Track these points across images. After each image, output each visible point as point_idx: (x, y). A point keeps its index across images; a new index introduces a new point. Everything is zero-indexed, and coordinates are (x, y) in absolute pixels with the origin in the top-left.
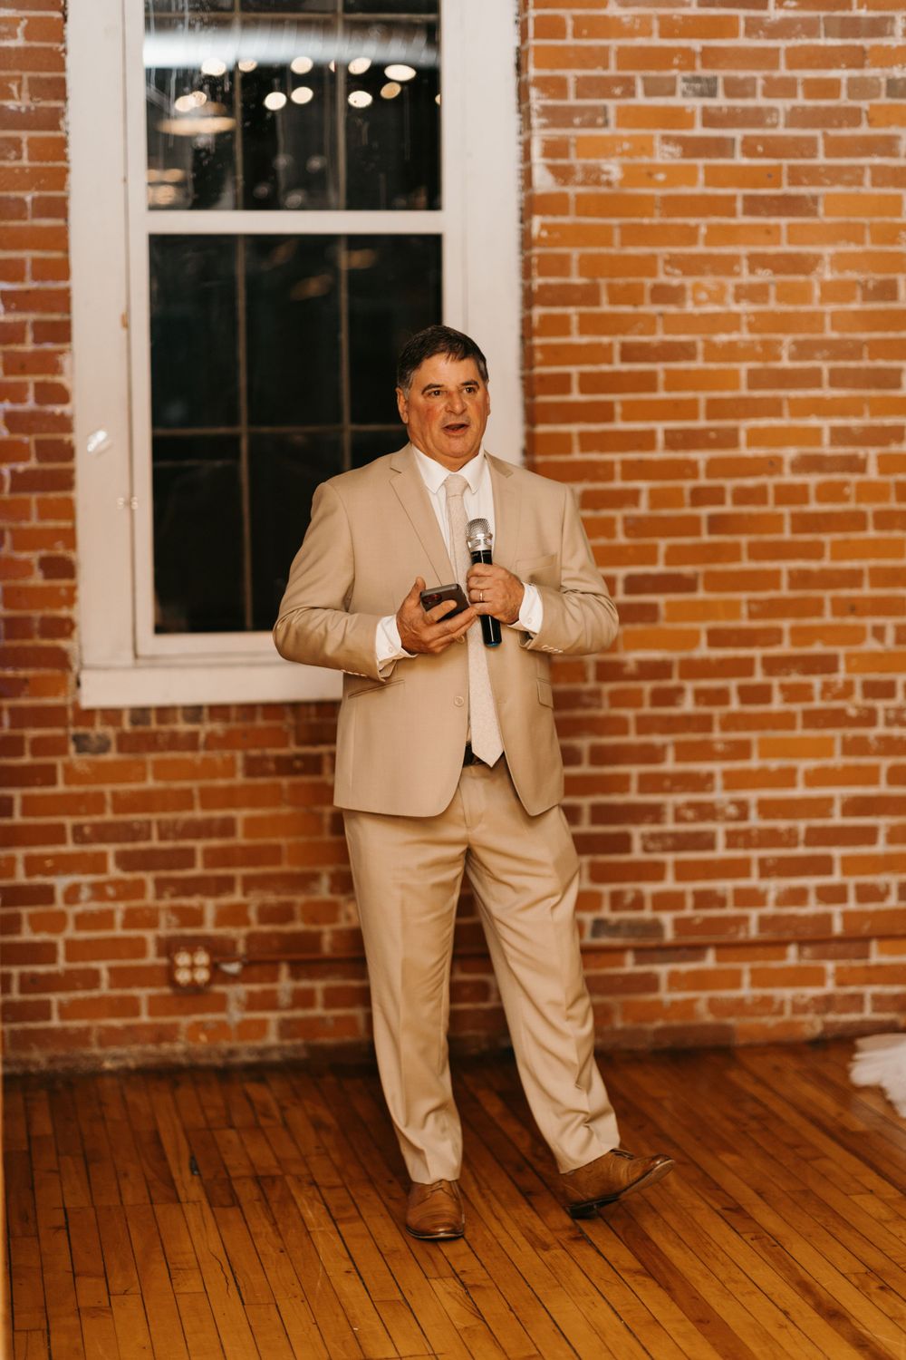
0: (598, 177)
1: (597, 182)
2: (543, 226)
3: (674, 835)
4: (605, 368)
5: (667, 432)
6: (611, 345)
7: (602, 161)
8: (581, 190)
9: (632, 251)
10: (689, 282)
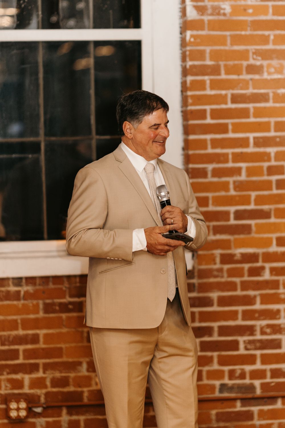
0: (219, 11)
1: (219, 14)
2: (192, 36)
3: (260, 341)
4: (223, 106)
5: (254, 138)
6: (226, 95)
7: (221, 3)
8: (211, 18)
9: (236, 48)
10: (265, 63)
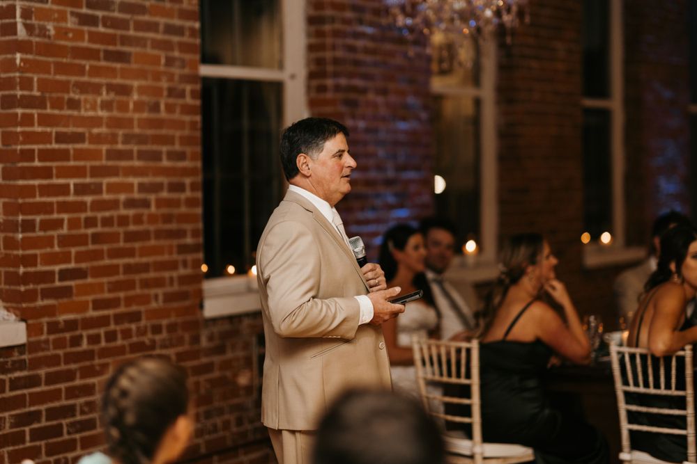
0: (45, 33)
1: (45, 36)
2: (22, 60)
3: (80, 422)
4: (48, 146)
5: (75, 185)
6: (51, 133)
7: (46, 23)
8: (37, 39)
9: (58, 77)
10: (82, 97)
